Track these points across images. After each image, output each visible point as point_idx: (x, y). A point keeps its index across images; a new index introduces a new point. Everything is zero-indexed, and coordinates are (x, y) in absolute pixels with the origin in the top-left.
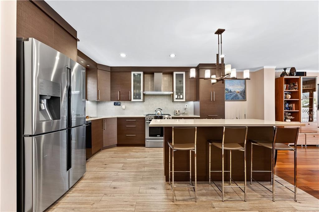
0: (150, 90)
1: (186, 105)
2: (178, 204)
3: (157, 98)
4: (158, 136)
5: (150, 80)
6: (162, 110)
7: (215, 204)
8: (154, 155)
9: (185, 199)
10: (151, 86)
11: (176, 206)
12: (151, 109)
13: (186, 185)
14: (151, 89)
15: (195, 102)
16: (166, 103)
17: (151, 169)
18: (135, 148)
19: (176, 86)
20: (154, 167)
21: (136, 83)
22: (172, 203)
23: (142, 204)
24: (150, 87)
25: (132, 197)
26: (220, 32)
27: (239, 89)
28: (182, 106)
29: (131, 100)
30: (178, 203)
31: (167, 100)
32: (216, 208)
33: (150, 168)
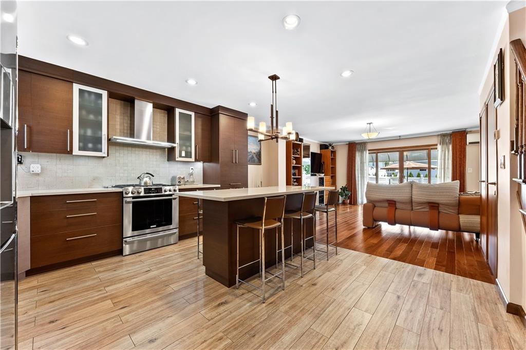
0: (118, 134)
1: (191, 168)
2: (270, 302)
3: (137, 152)
4: (151, 227)
5: (118, 112)
6: (153, 176)
7: (299, 282)
8: (161, 262)
9: (272, 293)
10: (120, 125)
11: (271, 305)
12: (122, 175)
13: (256, 280)
14: (120, 132)
15: (206, 164)
16: (155, 163)
17: (185, 283)
18: (94, 263)
19: (179, 134)
20: (187, 279)
21: (84, 113)
22: (264, 305)
23: (232, 328)
24: (118, 127)
25: (205, 330)
26: (274, 78)
27: (255, 149)
28: (184, 169)
29: (71, 152)
30: (270, 300)
31: (158, 157)
32: (304, 285)
33: (181, 283)
